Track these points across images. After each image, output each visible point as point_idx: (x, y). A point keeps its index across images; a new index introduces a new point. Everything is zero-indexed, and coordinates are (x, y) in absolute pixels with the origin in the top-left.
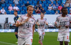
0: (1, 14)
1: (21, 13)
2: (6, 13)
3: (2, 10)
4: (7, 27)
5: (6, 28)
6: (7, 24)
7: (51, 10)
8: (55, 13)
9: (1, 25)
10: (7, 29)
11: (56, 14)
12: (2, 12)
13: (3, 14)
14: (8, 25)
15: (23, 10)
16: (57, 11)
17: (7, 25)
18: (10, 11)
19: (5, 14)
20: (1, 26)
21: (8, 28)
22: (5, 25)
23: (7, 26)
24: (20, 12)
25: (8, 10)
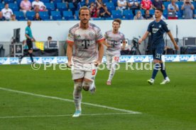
0: (3, 19)
1: (51, 17)
2: (14, 18)
3: (4, 11)
4: (17, 52)
5: (15, 54)
6: (16, 44)
7: (124, 8)
8: (135, 17)
9: (2, 48)
10: (17, 56)
11: (138, 19)
12: (4, 15)
13: (8, 20)
14: (21, 46)
15: (55, 10)
16: (140, 12)
17: (16, 46)
18: (25, 11)
19: (13, 20)
20: (4, 50)
21: (19, 54)
22: (12, 46)
23: (19, 49)
24: (50, 14)
25: (21, 10)
